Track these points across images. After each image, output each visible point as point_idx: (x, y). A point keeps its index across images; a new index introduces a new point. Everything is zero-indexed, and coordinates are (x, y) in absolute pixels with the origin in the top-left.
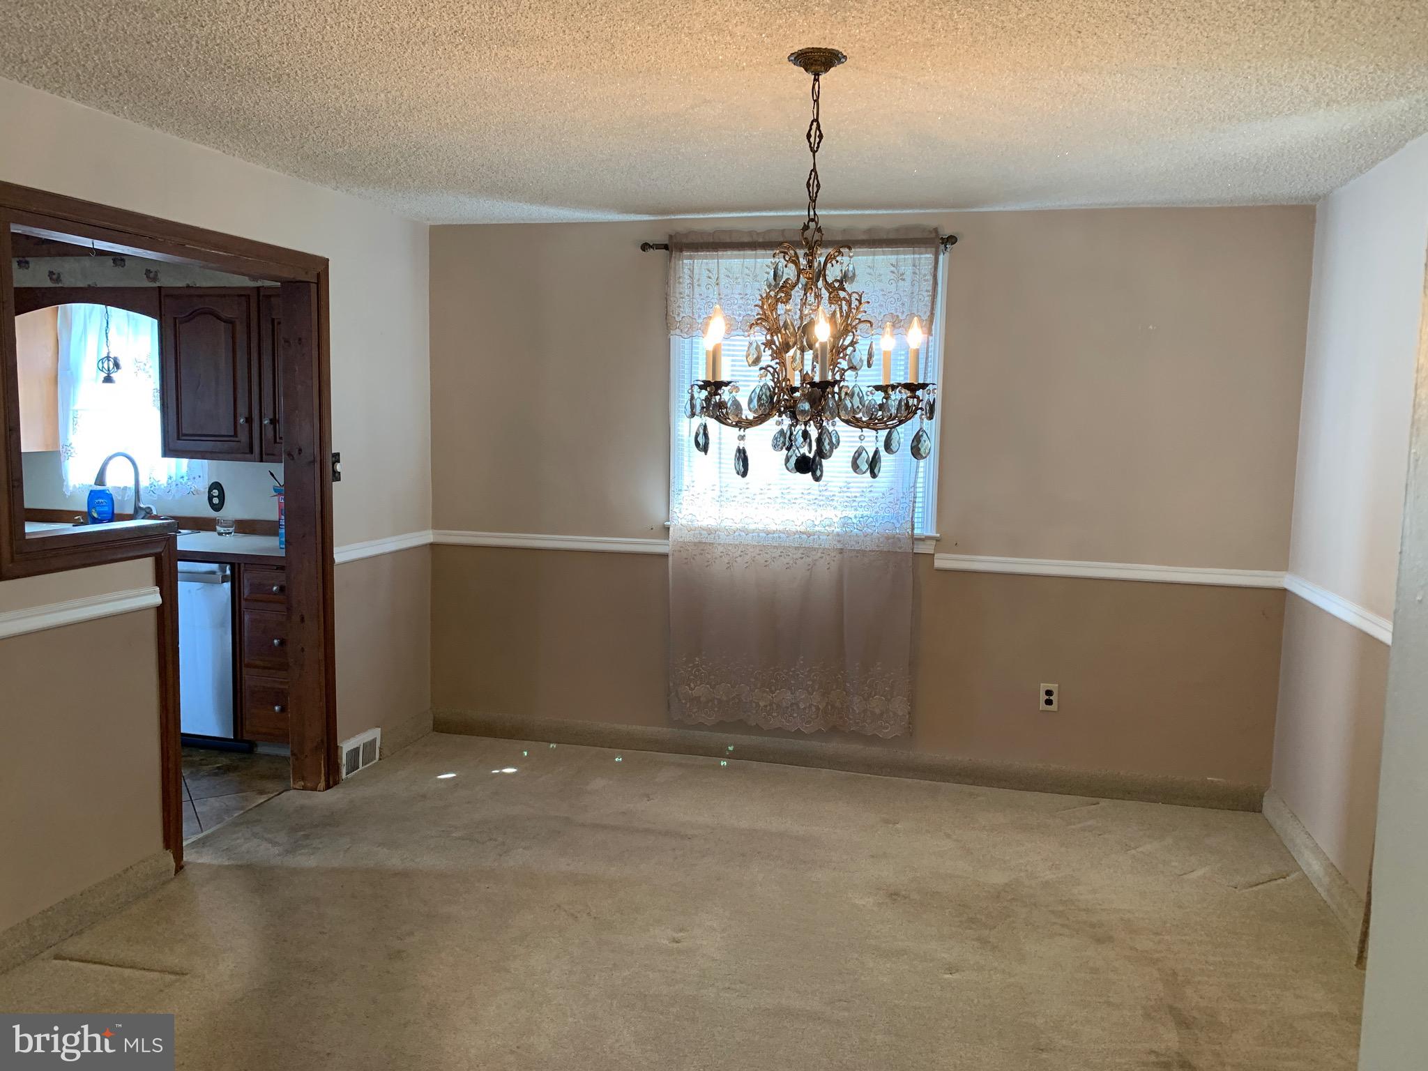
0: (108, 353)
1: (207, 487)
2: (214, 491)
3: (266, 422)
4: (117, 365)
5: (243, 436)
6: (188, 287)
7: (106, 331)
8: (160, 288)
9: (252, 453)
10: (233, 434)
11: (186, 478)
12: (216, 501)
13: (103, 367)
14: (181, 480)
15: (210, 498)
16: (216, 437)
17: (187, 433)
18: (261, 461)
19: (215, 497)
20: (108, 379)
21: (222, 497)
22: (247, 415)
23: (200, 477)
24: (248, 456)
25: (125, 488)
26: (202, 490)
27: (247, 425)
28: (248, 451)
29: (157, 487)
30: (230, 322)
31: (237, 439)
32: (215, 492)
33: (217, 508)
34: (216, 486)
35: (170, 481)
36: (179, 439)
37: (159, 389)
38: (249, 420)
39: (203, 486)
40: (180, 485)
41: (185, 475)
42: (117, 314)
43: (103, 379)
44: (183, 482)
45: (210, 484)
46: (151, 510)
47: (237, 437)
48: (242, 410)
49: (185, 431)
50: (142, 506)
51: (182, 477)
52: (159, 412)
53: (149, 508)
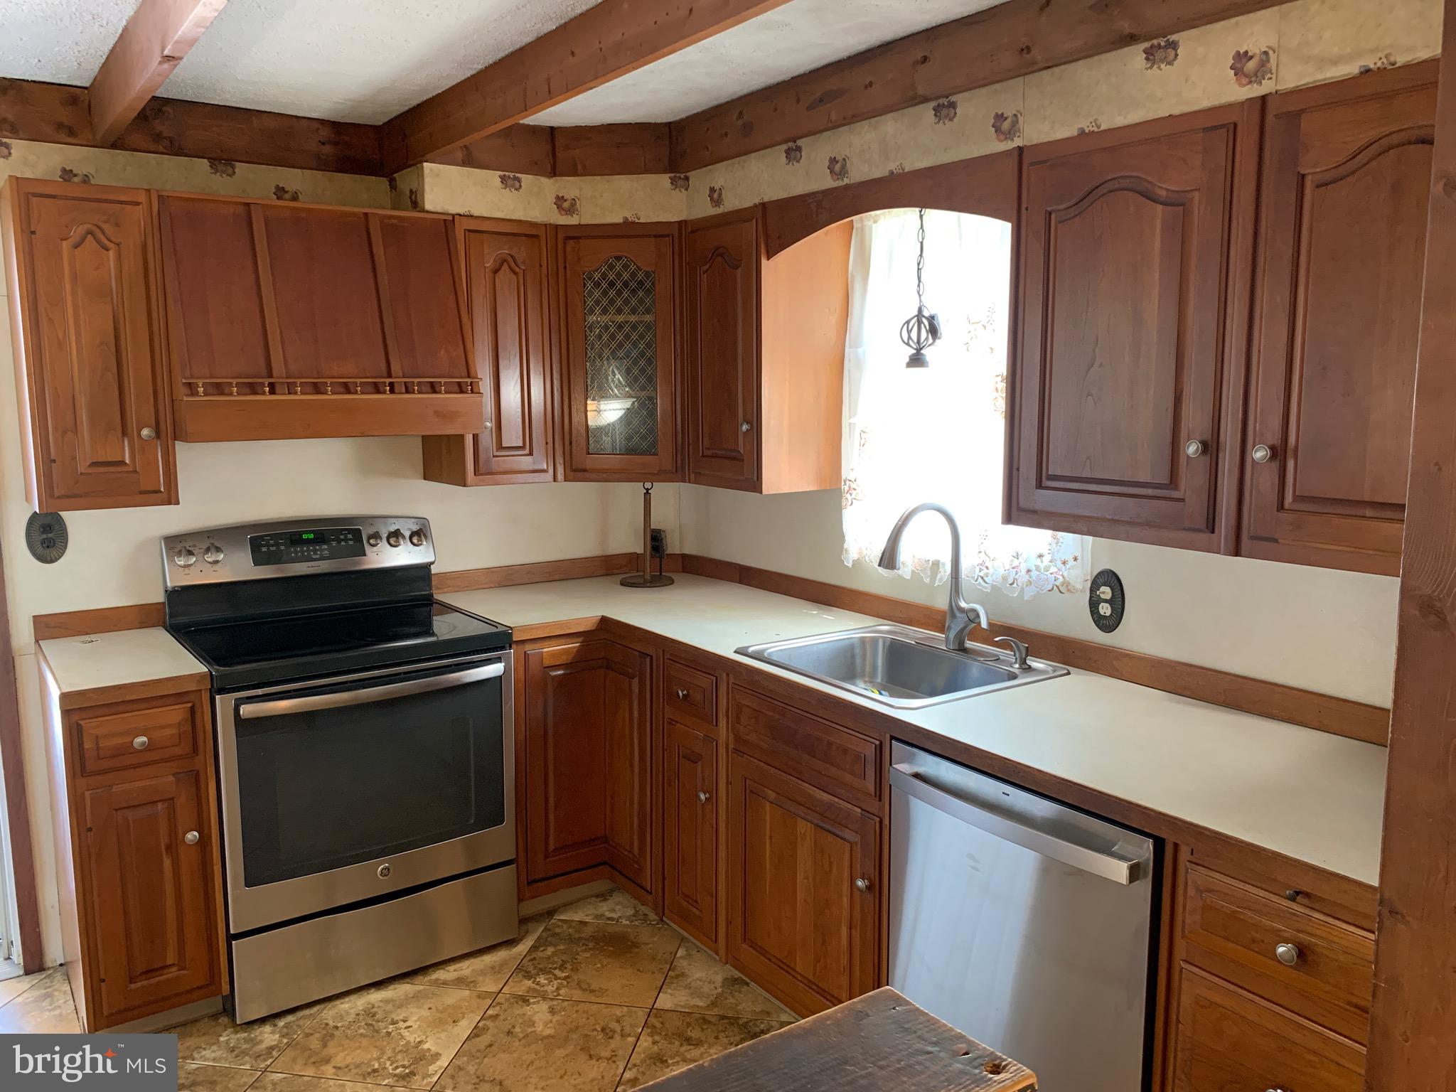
0: (920, 310)
1: (1090, 578)
2: (1103, 589)
3: (1260, 454)
4: (934, 331)
5: (1192, 484)
6: (1082, 133)
7: (919, 264)
8: (1020, 150)
9: (1213, 532)
10: (1166, 481)
11: (1047, 559)
12: (1105, 609)
13: (910, 338)
14: (1038, 562)
15: (1094, 604)
16: (1126, 487)
17: (1059, 472)
18: (1237, 553)
19: (1106, 601)
20: (917, 360)
21: (1118, 602)
22: (1207, 436)
23: (1075, 559)
24: (1204, 537)
25: (936, 565)
26: (1079, 586)
27: (1206, 460)
28: (1203, 526)
29: (991, 571)
30: (1178, 203)
31: (1175, 494)
32: (1106, 592)
33: (1108, 624)
34: (1109, 578)
35: (1016, 563)
36: (1039, 485)
37: (1005, 374)
38: (1211, 447)
39: (1080, 577)
40: (1034, 573)
41: (1045, 552)
42: (940, 220)
43: (908, 360)
44: (1042, 566)
45: (1095, 574)
46: (978, 616)
47: (1176, 488)
48: (1195, 417)
49: (1055, 469)
50: (963, 604)
51: (1040, 556)
52: (1003, 420)
53: (974, 610)
